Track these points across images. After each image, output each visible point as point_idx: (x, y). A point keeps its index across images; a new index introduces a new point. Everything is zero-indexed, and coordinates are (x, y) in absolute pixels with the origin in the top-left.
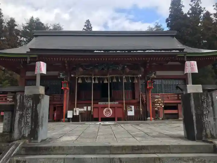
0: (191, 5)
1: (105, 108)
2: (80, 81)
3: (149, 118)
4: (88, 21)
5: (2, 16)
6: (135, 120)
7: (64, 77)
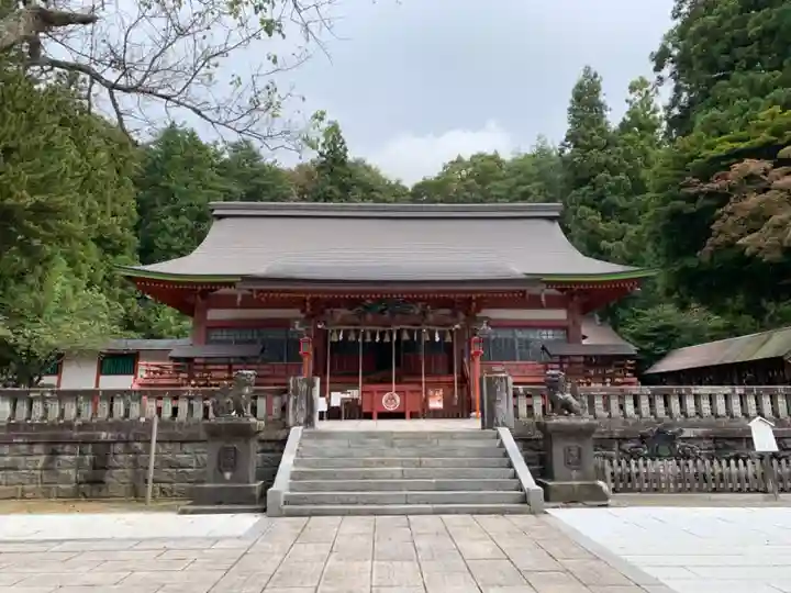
0: (631, 103)
1: (386, 392)
3: (474, 414)
6: (444, 417)
7: (302, 329)
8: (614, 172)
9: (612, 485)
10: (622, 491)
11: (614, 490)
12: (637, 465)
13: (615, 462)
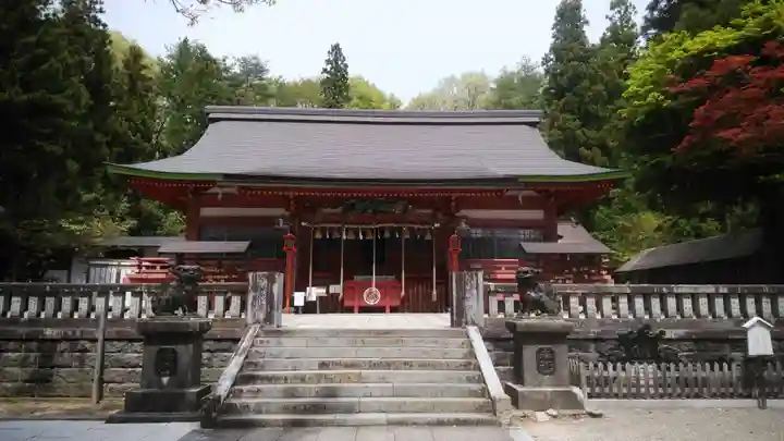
0: (611, 19)
1: (367, 286)
2: (318, 236)
4: (336, 49)
5: (111, 42)
7: (286, 226)
8: (593, 82)
9: (588, 390)
10: (599, 396)
11: (590, 396)
12: (614, 369)
13: (591, 365)
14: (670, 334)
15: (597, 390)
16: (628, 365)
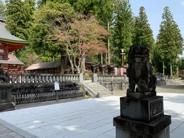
11: (17, 104)
12: (24, 96)
13: (17, 96)
14: (39, 86)
15: (19, 102)
16: (28, 95)
